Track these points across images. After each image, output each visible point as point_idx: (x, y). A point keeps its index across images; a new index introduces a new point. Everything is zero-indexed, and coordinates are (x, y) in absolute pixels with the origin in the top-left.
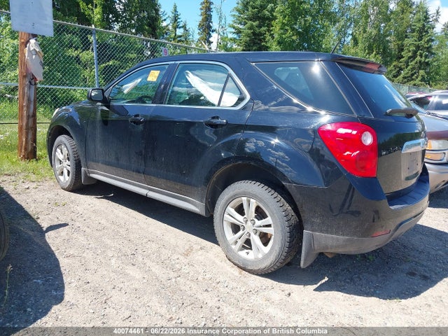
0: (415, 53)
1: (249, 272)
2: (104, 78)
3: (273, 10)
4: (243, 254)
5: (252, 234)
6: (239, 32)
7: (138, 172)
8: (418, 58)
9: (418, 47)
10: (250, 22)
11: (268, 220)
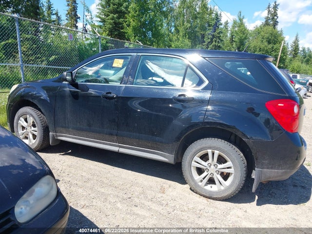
0: (212, 39)
1: (213, 199)
2: (5, 53)
3: (127, 8)
4: (208, 187)
5: (215, 174)
6: (103, 21)
7: (111, 134)
8: (214, 43)
9: (213, 36)
10: (112, 14)
11: (229, 164)
